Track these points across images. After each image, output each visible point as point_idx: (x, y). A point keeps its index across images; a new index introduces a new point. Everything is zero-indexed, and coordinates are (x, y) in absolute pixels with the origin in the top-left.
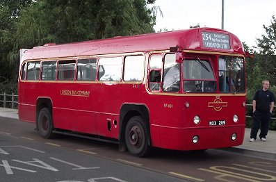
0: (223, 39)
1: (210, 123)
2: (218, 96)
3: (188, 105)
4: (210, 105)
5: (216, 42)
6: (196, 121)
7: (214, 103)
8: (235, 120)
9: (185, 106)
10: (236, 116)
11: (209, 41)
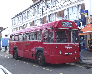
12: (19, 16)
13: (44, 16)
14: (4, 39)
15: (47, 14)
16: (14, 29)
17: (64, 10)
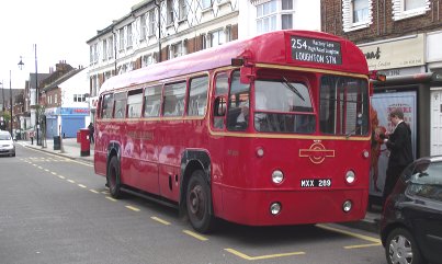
0: (331, 48)
1: (303, 183)
2: (318, 139)
3: (261, 153)
4: (303, 153)
5: (316, 53)
6: (278, 179)
7: (310, 150)
8: (350, 180)
9: (256, 153)
10: (351, 173)
11: (303, 50)
12: (106, 37)
13: (164, 46)
14: (70, 110)
15: (170, 43)
16: (95, 77)
17: (202, 36)
